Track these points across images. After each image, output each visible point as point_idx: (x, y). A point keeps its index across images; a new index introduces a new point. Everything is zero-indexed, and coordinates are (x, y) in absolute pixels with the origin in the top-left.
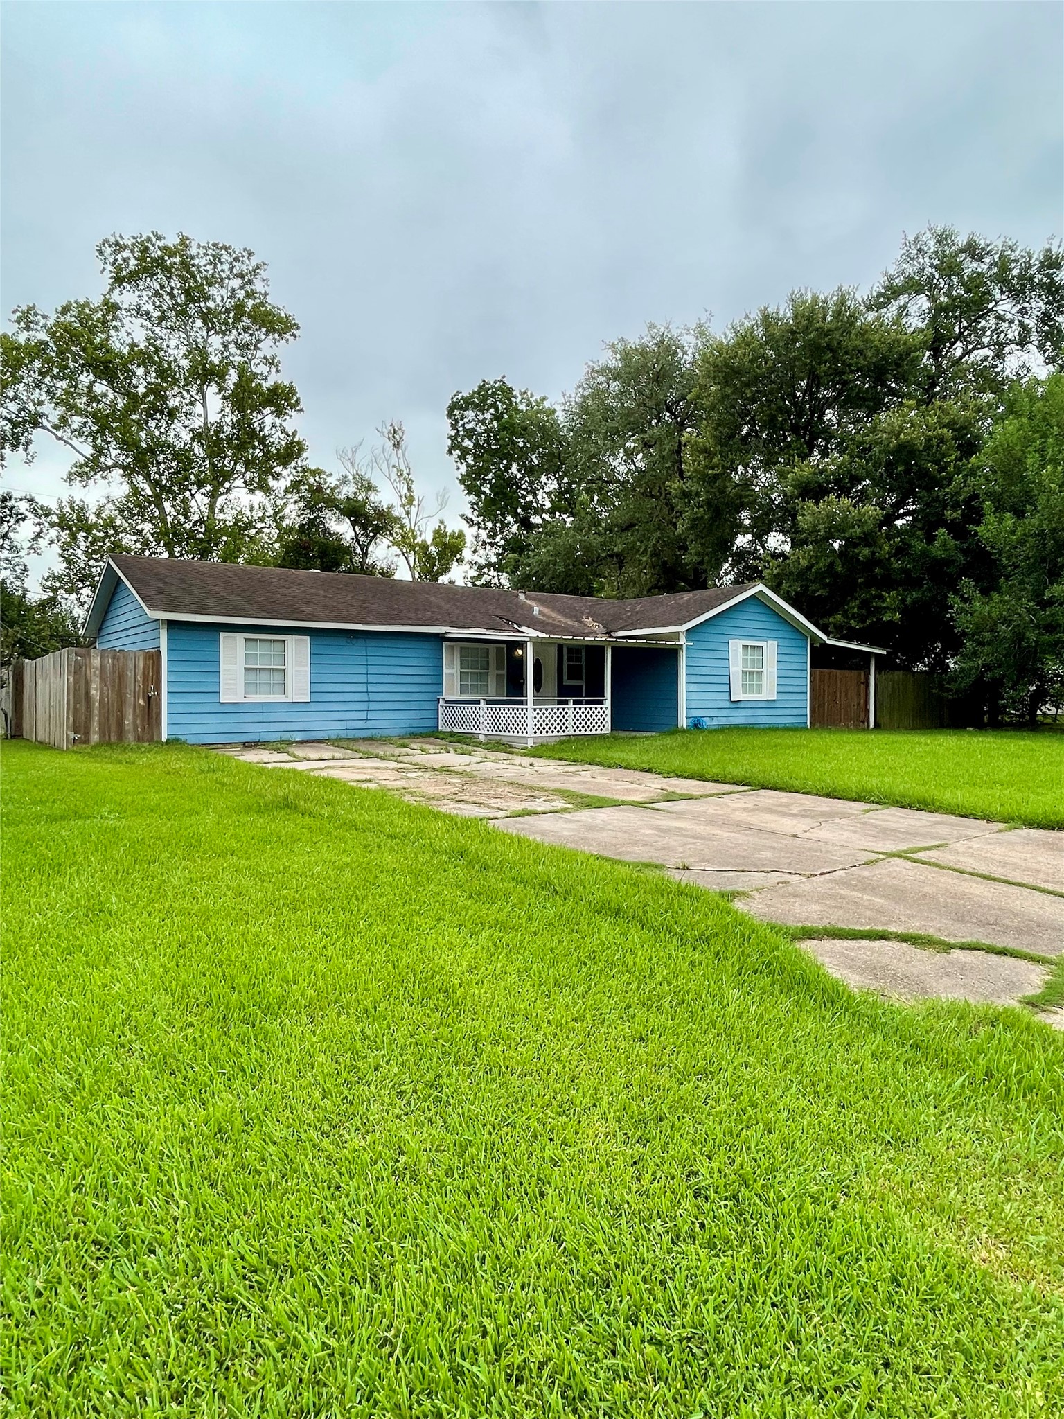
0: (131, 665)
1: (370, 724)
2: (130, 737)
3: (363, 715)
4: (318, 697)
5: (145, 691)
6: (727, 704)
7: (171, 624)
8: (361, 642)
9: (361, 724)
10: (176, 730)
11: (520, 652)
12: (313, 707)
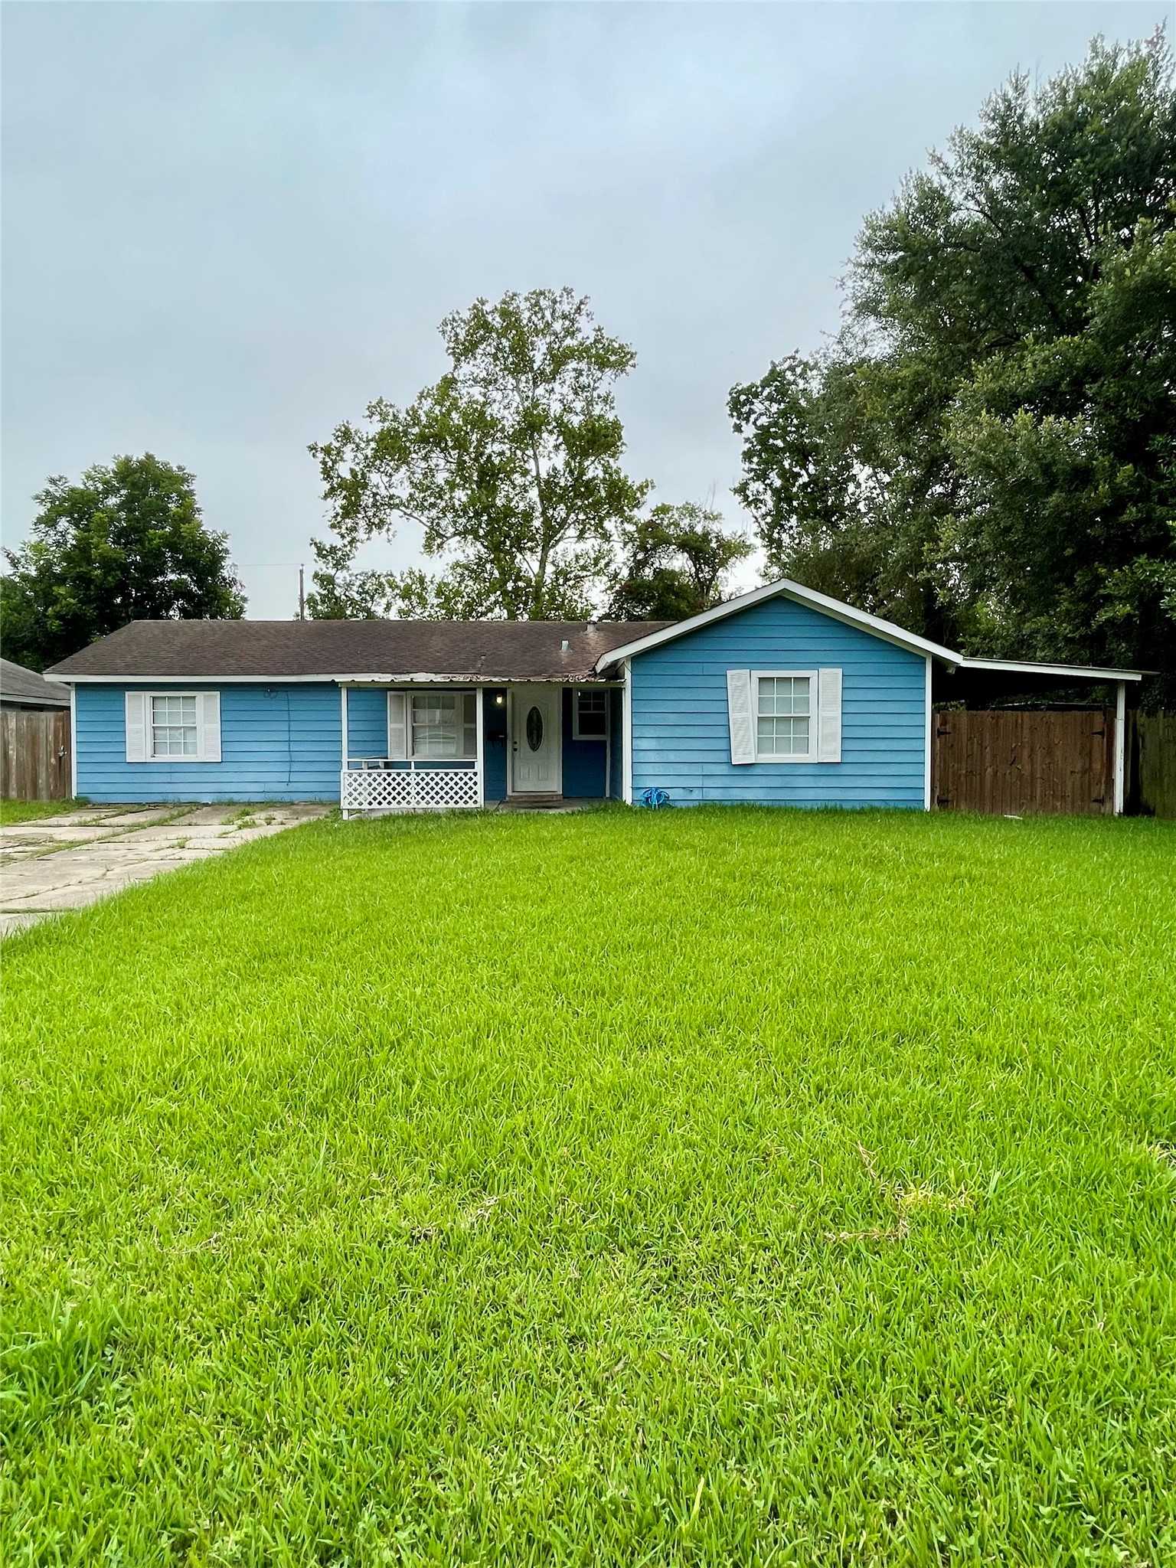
0: (43, 726)
1: (292, 787)
2: (44, 793)
3: (285, 777)
4: (229, 757)
5: (56, 751)
6: (723, 769)
7: (80, 686)
8: (281, 695)
9: (283, 787)
10: (85, 789)
11: (499, 700)
12: (224, 767)
